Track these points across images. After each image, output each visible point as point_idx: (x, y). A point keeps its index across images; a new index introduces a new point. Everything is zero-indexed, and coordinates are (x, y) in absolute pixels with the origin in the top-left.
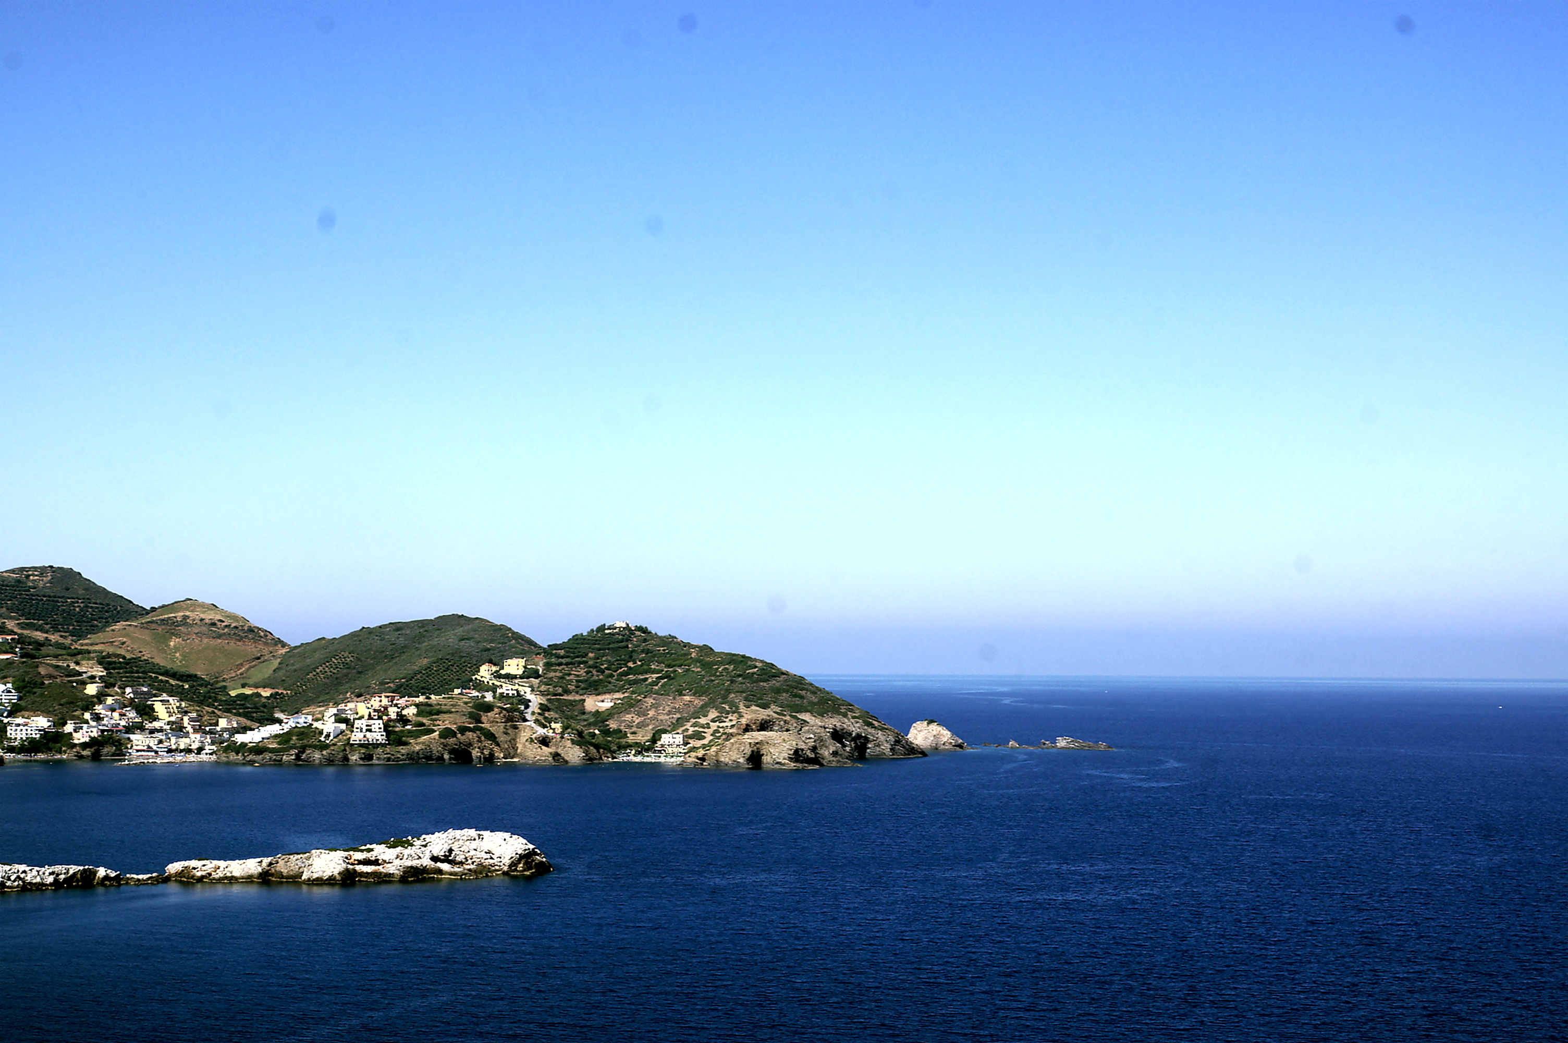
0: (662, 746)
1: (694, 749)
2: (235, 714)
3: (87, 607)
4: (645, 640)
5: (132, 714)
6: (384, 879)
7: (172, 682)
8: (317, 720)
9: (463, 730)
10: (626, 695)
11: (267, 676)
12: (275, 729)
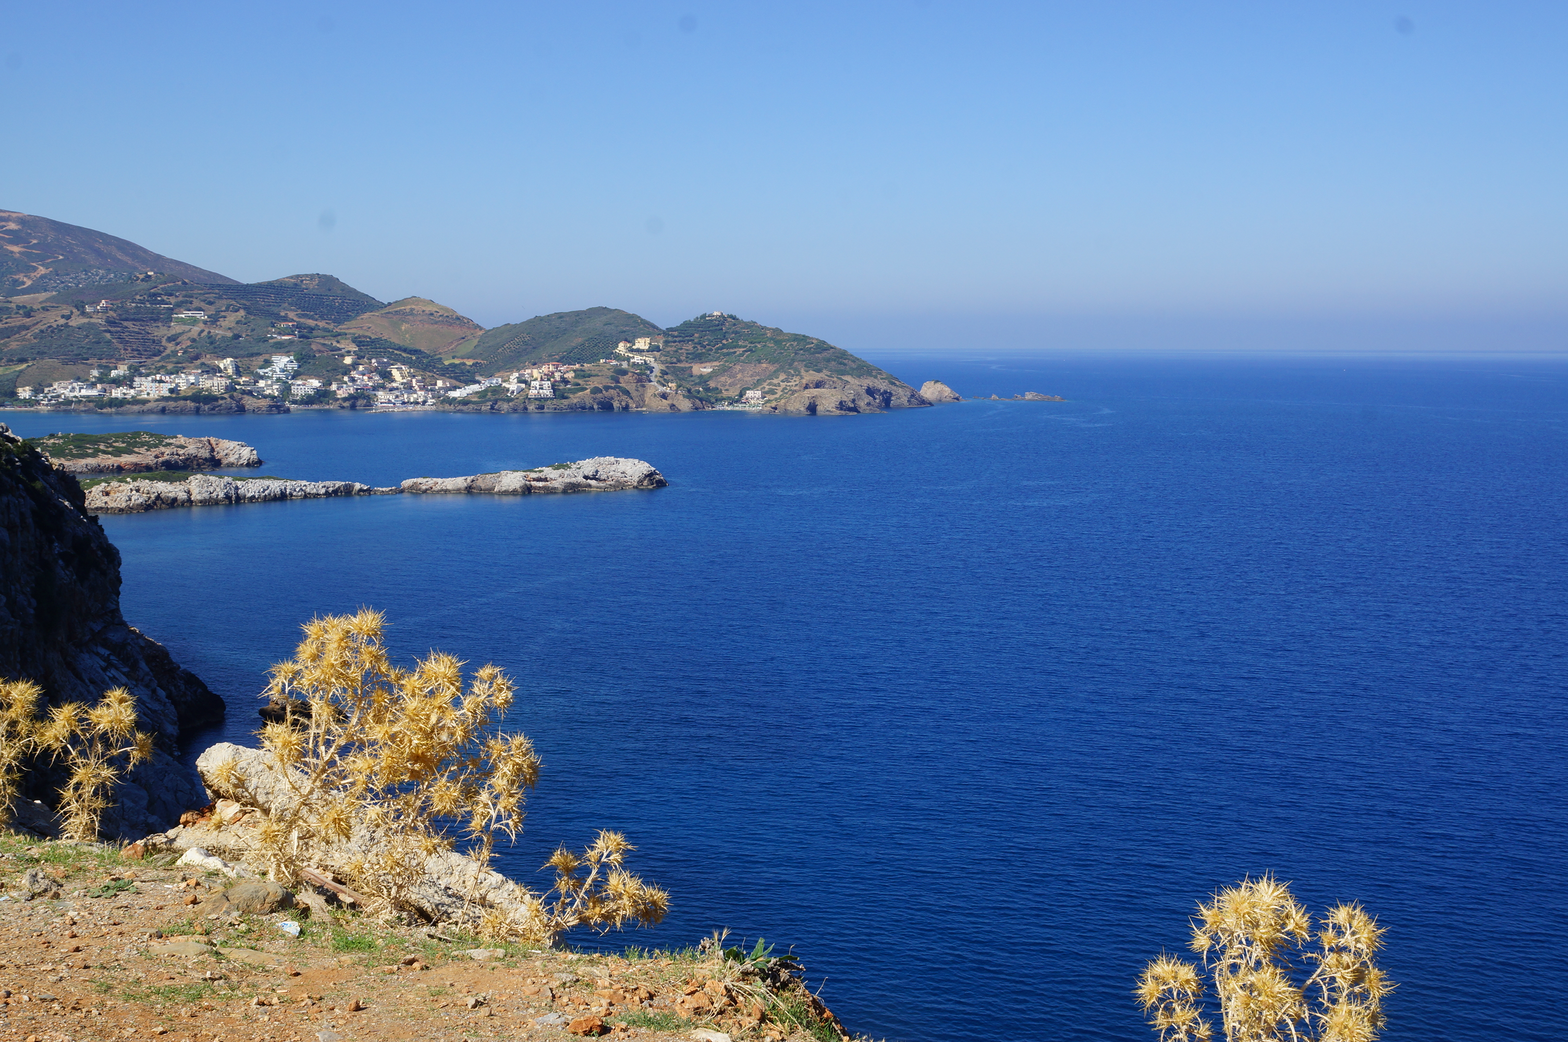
0: (747, 399)
1: (769, 401)
2: (448, 377)
3: (343, 302)
4: (735, 325)
5: (377, 378)
6: (551, 491)
7: (404, 355)
8: (504, 381)
9: (607, 388)
10: (721, 363)
11: (470, 350)
12: (475, 388)
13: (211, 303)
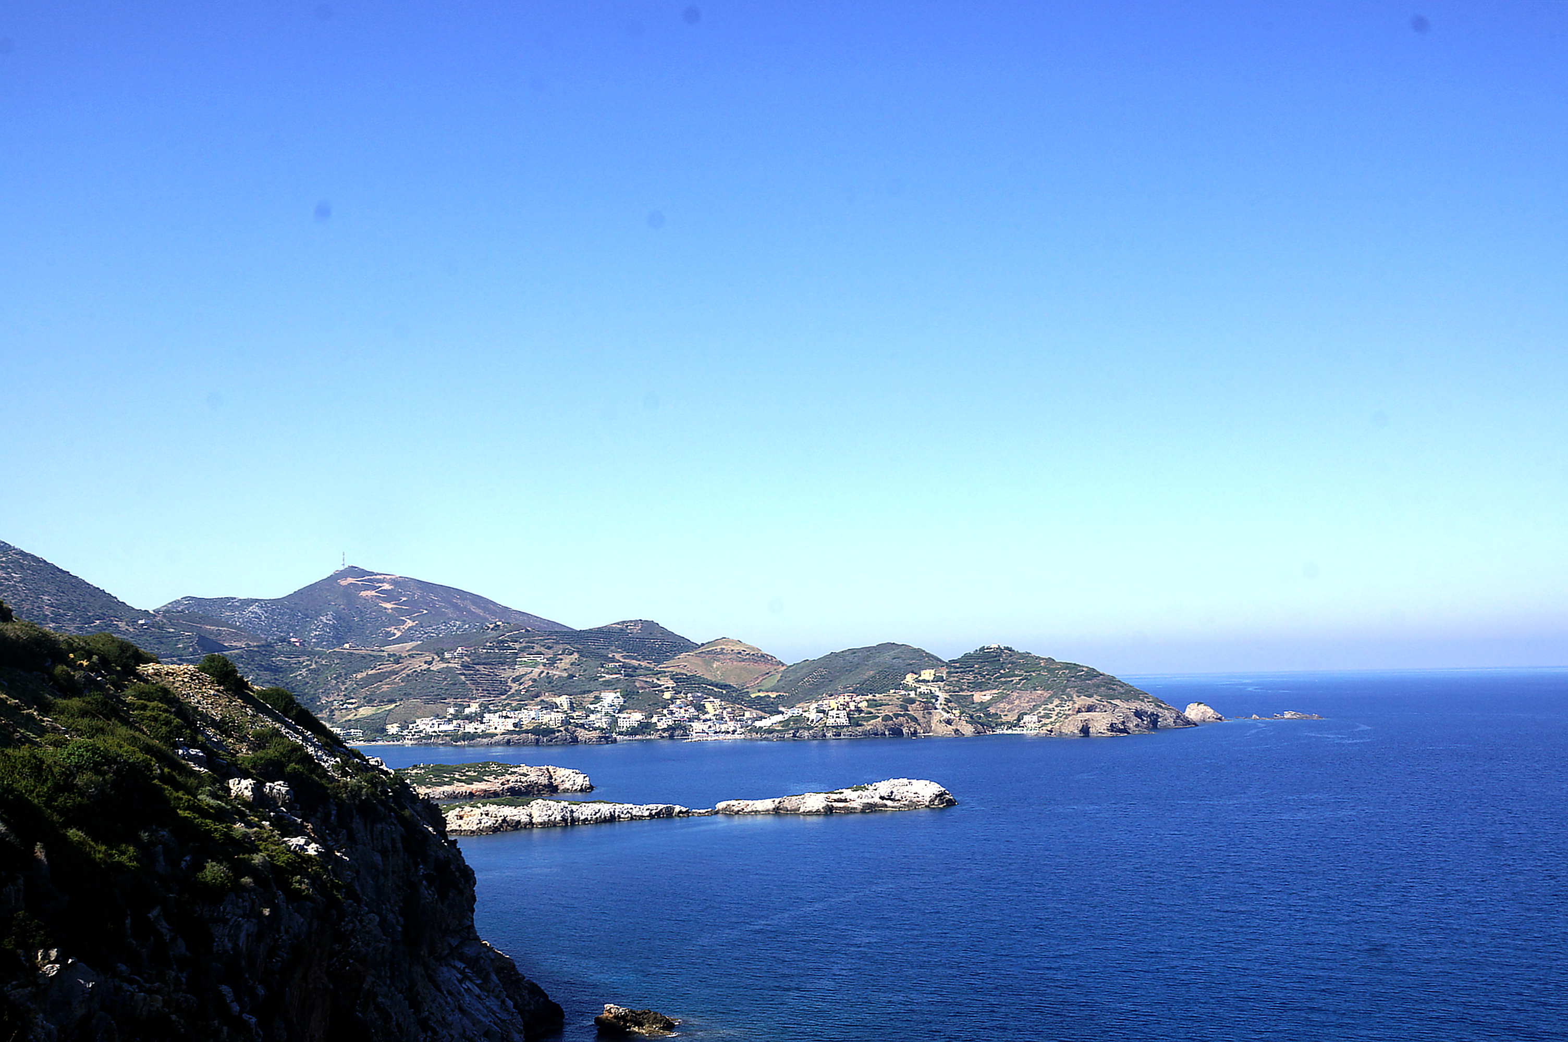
0: (1024, 723)
1: (1045, 724)
2: (755, 709)
3: (663, 644)
4: (1011, 656)
5: (693, 710)
6: (850, 811)
7: (716, 690)
8: (805, 711)
9: (897, 716)
10: (1000, 691)
11: (773, 684)
12: (779, 718)
13: (549, 648)
